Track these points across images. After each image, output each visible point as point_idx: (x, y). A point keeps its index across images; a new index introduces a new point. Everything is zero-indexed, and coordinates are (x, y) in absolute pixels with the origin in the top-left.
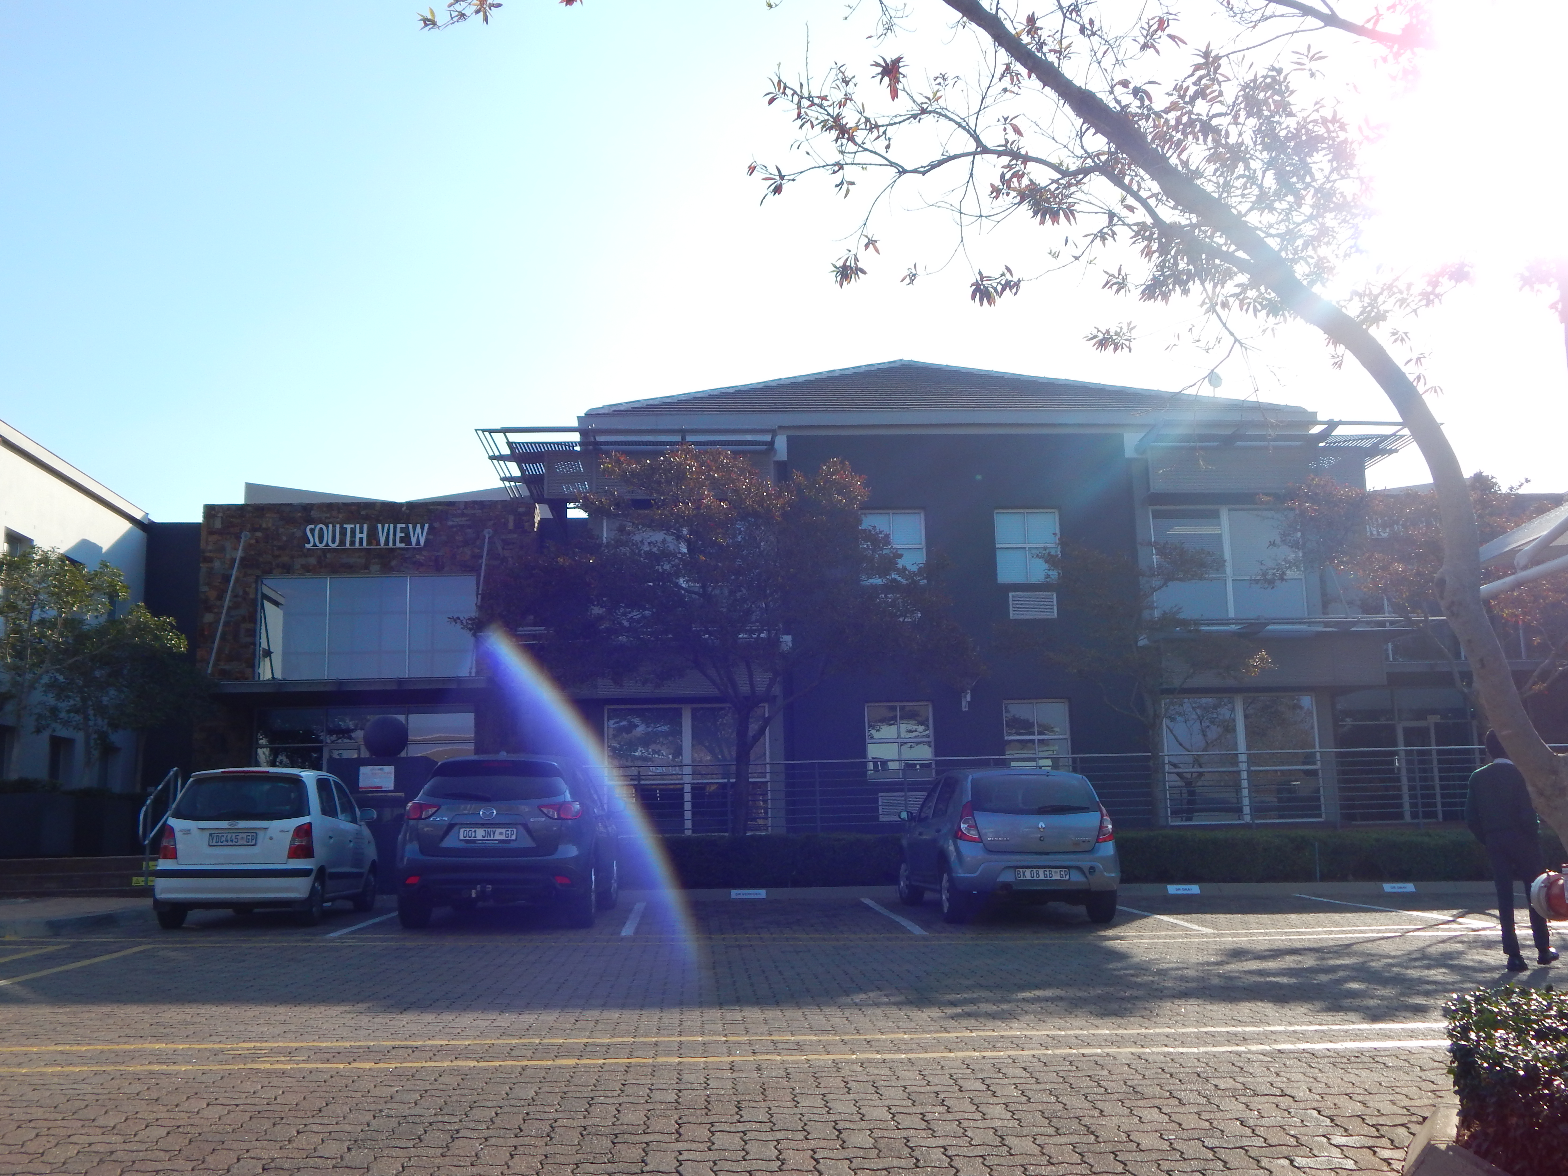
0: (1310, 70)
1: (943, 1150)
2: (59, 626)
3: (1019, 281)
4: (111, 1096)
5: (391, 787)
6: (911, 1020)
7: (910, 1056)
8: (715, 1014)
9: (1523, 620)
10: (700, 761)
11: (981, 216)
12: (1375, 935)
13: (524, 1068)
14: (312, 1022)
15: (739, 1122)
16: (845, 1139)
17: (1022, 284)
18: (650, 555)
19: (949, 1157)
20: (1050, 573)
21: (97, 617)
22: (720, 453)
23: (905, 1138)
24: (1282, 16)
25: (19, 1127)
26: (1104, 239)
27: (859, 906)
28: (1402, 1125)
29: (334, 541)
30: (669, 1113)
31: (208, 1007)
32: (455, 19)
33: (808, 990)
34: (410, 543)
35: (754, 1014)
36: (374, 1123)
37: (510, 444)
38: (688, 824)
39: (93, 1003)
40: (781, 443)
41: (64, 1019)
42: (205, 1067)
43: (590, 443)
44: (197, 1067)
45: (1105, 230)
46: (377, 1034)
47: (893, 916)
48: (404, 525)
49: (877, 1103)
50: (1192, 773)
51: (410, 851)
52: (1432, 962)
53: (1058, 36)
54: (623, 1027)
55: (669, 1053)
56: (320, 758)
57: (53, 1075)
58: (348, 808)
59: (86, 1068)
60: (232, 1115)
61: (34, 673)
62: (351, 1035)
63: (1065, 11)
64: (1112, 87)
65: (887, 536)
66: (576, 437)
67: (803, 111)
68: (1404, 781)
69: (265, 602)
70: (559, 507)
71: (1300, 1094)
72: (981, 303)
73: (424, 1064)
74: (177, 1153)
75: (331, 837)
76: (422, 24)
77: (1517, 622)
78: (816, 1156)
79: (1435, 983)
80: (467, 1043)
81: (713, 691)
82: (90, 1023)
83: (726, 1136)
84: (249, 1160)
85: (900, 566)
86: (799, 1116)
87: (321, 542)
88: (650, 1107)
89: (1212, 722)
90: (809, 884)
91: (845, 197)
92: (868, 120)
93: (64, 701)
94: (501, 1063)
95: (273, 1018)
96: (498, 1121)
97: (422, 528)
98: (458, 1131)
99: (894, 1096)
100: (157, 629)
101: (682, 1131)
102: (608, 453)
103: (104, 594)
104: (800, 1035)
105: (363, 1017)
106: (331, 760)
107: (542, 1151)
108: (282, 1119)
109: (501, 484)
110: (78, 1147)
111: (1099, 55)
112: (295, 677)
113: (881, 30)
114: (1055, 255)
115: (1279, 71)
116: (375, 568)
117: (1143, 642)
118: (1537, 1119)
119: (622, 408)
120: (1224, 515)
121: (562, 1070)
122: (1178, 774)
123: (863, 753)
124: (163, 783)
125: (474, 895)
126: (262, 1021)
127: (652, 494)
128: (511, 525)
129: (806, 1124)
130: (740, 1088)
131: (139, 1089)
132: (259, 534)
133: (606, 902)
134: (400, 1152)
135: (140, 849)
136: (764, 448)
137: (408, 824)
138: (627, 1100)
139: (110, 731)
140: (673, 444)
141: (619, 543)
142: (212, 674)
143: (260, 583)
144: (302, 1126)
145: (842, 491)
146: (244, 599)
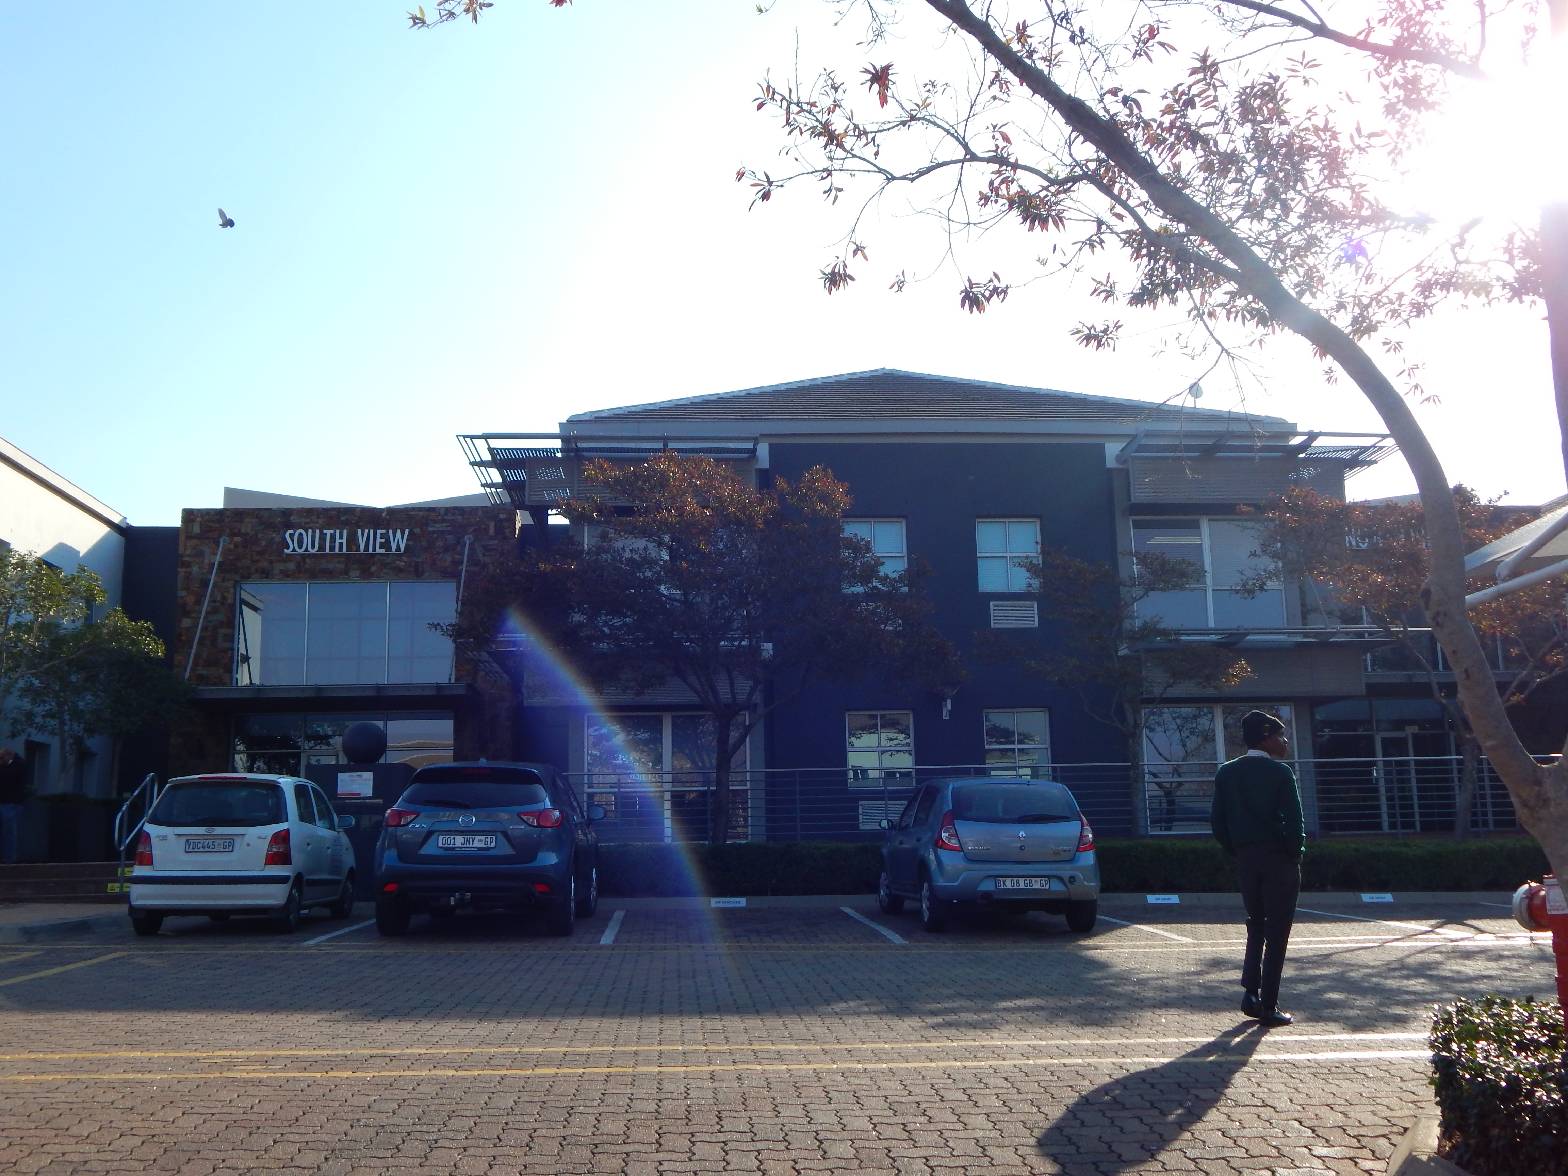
0: (1304, 77)
1: (924, 1160)
2: (35, 630)
3: (1007, 287)
4: (85, 1105)
5: (369, 793)
6: (892, 1030)
7: (891, 1065)
8: (695, 1023)
9: (1501, 633)
10: (681, 768)
11: (969, 224)
12: (1354, 945)
13: (503, 1078)
14: (289, 1030)
15: (720, 1132)
16: (826, 1150)
17: (1009, 290)
18: (631, 561)
19: (931, 1168)
20: (1032, 581)
21: (74, 621)
22: (702, 461)
23: (886, 1149)
24: (1272, 25)
26: (1092, 246)
27: (839, 916)
28: (1383, 1136)
29: (313, 546)
30: (649, 1123)
31: (184, 1014)
32: (444, 18)
33: (788, 999)
34: (390, 549)
35: (734, 1023)
36: (351, 1132)
37: (491, 450)
38: (668, 832)
39: (67, 1010)
40: (763, 450)
41: (37, 1026)
42: (181, 1076)
43: (572, 450)
44: (173, 1076)
45: (1094, 238)
46: (355, 1042)
47: (873, 925)
48: (384, 531)
49: (858, 1113)
50: (1171, 782)
51: (389, 857)
52: (1411, 973)
53: (1049, 42)
54: (603, 1036)
55: (648, 1063)
56: (298, 764)
57: (26, 1083)
58: (326, 815)
59: (60, 1077)
60: (208, 1124)
61: (10, 678)
62: (329, 1043)
63: (1056, 18)
64: (1102, 96)
65: (868, 543)
66: (557, 444)
67: (792, 116)
68: (1383, 791)
69: (244, 607)
70: (540, 513)
71: (1281, 1105)
72: (971, 312)
73: (402, 1073)
74: (151, 1162)
75: (308, 844)
76: (411, 22)
77: (1494, 634)
78: (797, 1167)
79: (1414, 993)
80: (445, 1052)
81: (695, 699)
82: (65, 1030)
83: (707, 1147)
84: (224, 1170)
85: (882, 574)
86: (780, 1126)
87: (300, 548)
88: (631, 1116)
89: (1192, 733)
90: (789, 893)
91: (834, 203)
92: (856, 127)
93: (39, 705)
94: (480, 1072)
95: (249, 1026)
96: (476, 1130)
97: (403, 534)
98: (436, 1141)
99: (875, 1106)
100: (135, 634)
101: (662, 1141)
102: (591, 460)
103: (82, 598)
104: (780, 1044)
105: (340, 1025)
106: (309, 766)
107: (521, 1161)
108: (259, 1128)
109: (481, 491)
110: (51, 1157)
111: (1089, 63)
112: (273, 682)
113: (871, 37)
114: (1043, 263)
115: (1276, 79)
116: (354, 573)
117: (1123, 651)
118: (1519, 1130)
119: (604, 415)
120: (1205, 524)
121: (542, 1080)
122: (1157, 783)
123: (844, 761)
124: (139, 789)
125: (452, 903)
126: (238, 1029)
127: (634, 501)
128: (492, 531)
129: (787, 1135)
130: (721, 1097)
131: (114, 1098)
132: (238, 539)
133: (585, 910)
134: (378, 1162)
135: (116, 856)
136: (746, 455)
137: (386, 831)
138: (607, 1109)
139: (86, 736)
140: (655, 451)
141: (600, 550)
142: (190, 679)
143: (238, 588)
144: (279, 1136)
145: (824, 498)
146: (223, 604)
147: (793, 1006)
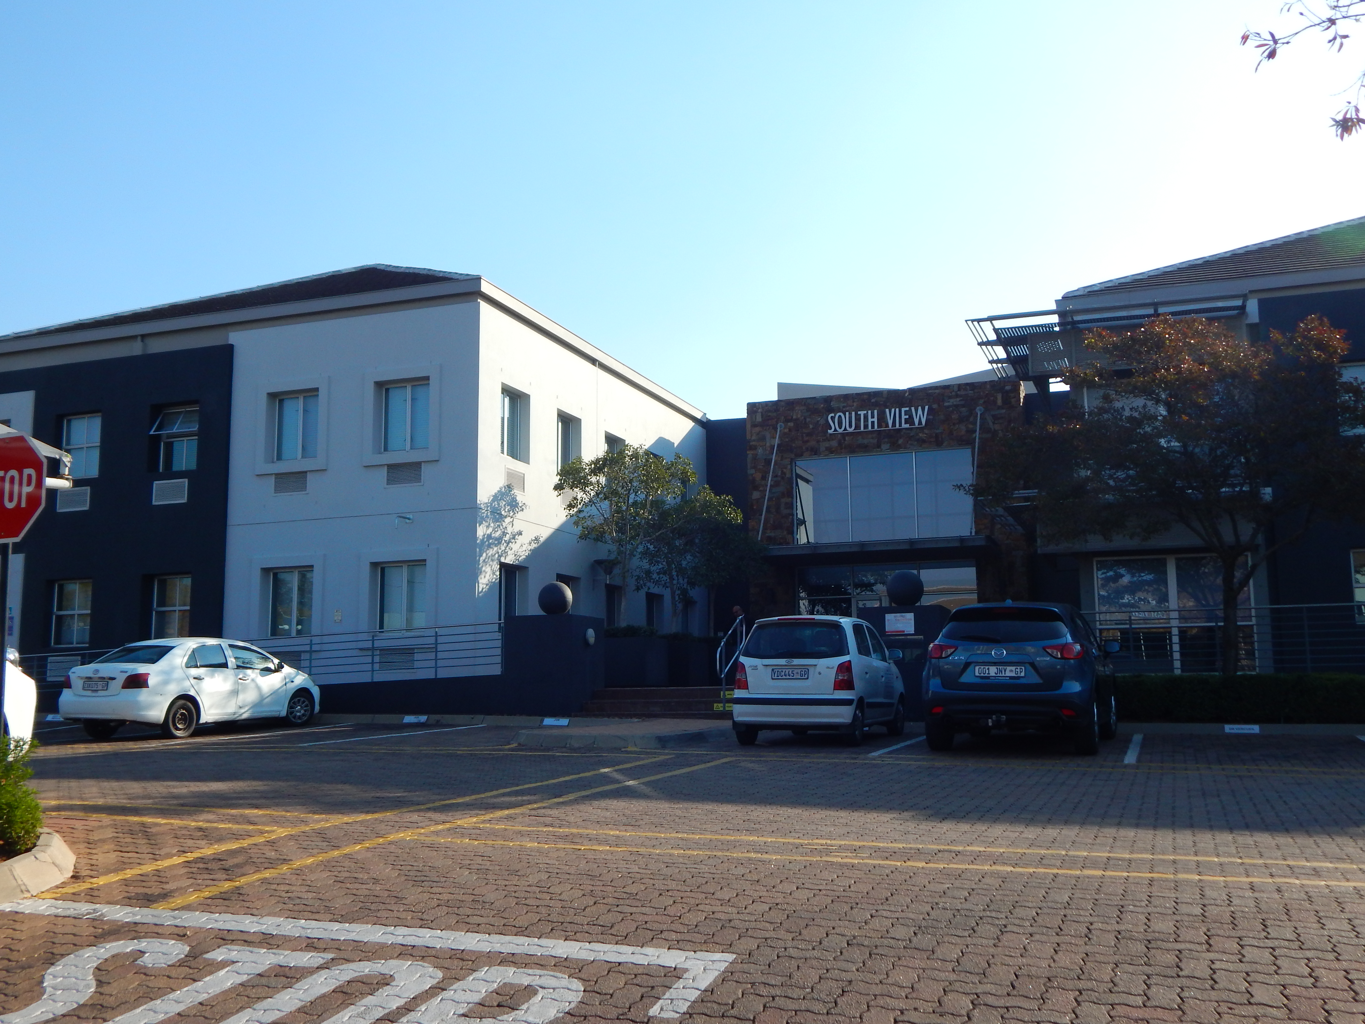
2: (648, 506)
4: (723, 876)
5: (912, 630)
8: (1227, 837)
10: (1186, 606)
13: (1056, 876)
14: (868, 825)
15: (1267, 938)
18: (1131, 419)
21: (675, 498)
22: (1194, 321)
25: (660, 895)
27: (1356, 743)
29: (850, 426)
30: (1197, 925)
31: (785, 809)
33: (1316, 821)
34: (913, 423)
35: (1264, 839)
36: (933, 913)
37: (996, 331)
38: (1177, 664)
40: (1252, 306)
41: (679, 812)
42: (791, 858)
43: (1068, 323)
44: (784, 857)
46: (923, 838)
48: (907, 409)
51: (934, 685)
54: (1140, 844)
55: (1188, 871)
56: (851, 607)
57: (679, 856)
58: (879, 650)
59: (701, 853)
60: (817, 898)
61: (633, 544)
62: (902, 838)
66: (1055, 319)
69: (799, 480)
70: (1042, 383)
73: (967, 866)
74: (779, 925)
75: (867, 673)
80: (1001, 851)
81: (1198, 542)
82: (699, 817)
83: (1256, 951)
84: (835, 936)
86: (1327, 938)
87: (840, 428)
88: (1179, 918)
90: (1302, 721)
91: (1339, 51)
93: (655, 565)
94: (1035, 870)
95: (837, 820)
96: (1039, 919)
97: (923, 410)
98: (1005, 926)
100: (720, 506)
101: (1211, 942)
102: (1089, 330)
103: (679, 479)
104: (1314, 861)
105: (909, 824)
106: (859, 609)
107: (1082, 949)
108: (857, 904)
109: (989, 367)
110: (705, 914)
112: (825, 540)
116: (885, 447)
119: (1096, 289)
121: (1091, 880)
123: (1350, 595)
124: (732, 629)
125: (990, 724)
126: (828, 823)
127: (1133, 363)
128: (999, 402)
129: (1335, 946)
130: (1263, 907)
131: (743, 872)
132: (791, 424)
133: (1107, 733)
134: (958, 940)
135: (718, 682)
136: (1236, 312)
137: (930, 662)
138: (1155, 910)
139: (689, 588)
140: (1149, 316)
141: (1102, 410)
142: (761, 540)
143: (794, 464)
144: (874, 911)
145: (1320, 346)
146: (783, 478)
147: (1321, 826)
